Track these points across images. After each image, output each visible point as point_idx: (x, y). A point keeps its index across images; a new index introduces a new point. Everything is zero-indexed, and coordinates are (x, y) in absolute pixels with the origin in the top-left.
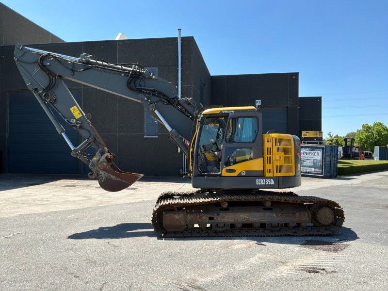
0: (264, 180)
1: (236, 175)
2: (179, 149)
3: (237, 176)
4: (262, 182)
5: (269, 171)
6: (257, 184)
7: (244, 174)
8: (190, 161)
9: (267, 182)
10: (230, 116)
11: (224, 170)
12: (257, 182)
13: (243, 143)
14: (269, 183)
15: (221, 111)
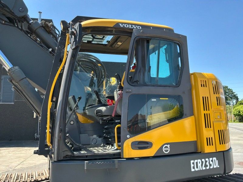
0: (203, 160)
1: (153, 155)
2: (35, 114)
3: (154, 157)
4: (199, 165)
5: (209, 142)
6: (193, 170)
7: (167, 150)
8: (48, 126)
9: (207, 163)
10: (135, 34)
11: (127, 144)
12: (192, 165)
13: (160, 86)
14: (210, 165)
15: (118, 24)
